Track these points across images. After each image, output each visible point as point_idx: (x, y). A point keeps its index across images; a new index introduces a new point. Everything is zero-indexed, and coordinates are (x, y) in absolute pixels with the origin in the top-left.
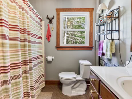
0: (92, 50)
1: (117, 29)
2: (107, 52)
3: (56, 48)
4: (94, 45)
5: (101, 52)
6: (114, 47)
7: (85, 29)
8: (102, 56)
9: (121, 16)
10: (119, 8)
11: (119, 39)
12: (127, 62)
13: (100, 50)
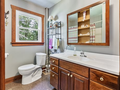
0: (43, 45)
1: (60, 33)
2: (55, 46)
3: (10, 44)
4: (45, 42)
5: (51, 46)
6: (59, 43)
7: (38, 29)
8: (52, 48)
9: (62, 27)
10: (60, 22)
11: (61, 39)
12: (65, 50)
13: (50, 45)
